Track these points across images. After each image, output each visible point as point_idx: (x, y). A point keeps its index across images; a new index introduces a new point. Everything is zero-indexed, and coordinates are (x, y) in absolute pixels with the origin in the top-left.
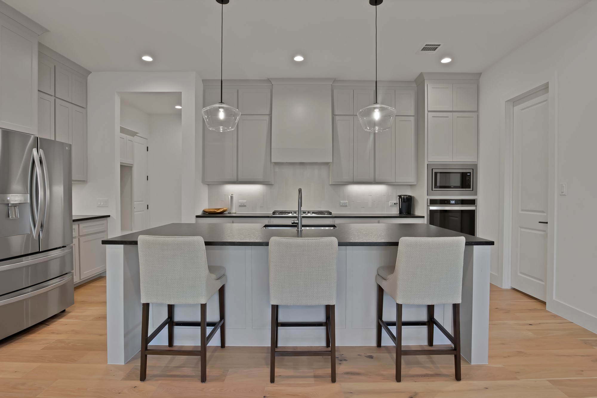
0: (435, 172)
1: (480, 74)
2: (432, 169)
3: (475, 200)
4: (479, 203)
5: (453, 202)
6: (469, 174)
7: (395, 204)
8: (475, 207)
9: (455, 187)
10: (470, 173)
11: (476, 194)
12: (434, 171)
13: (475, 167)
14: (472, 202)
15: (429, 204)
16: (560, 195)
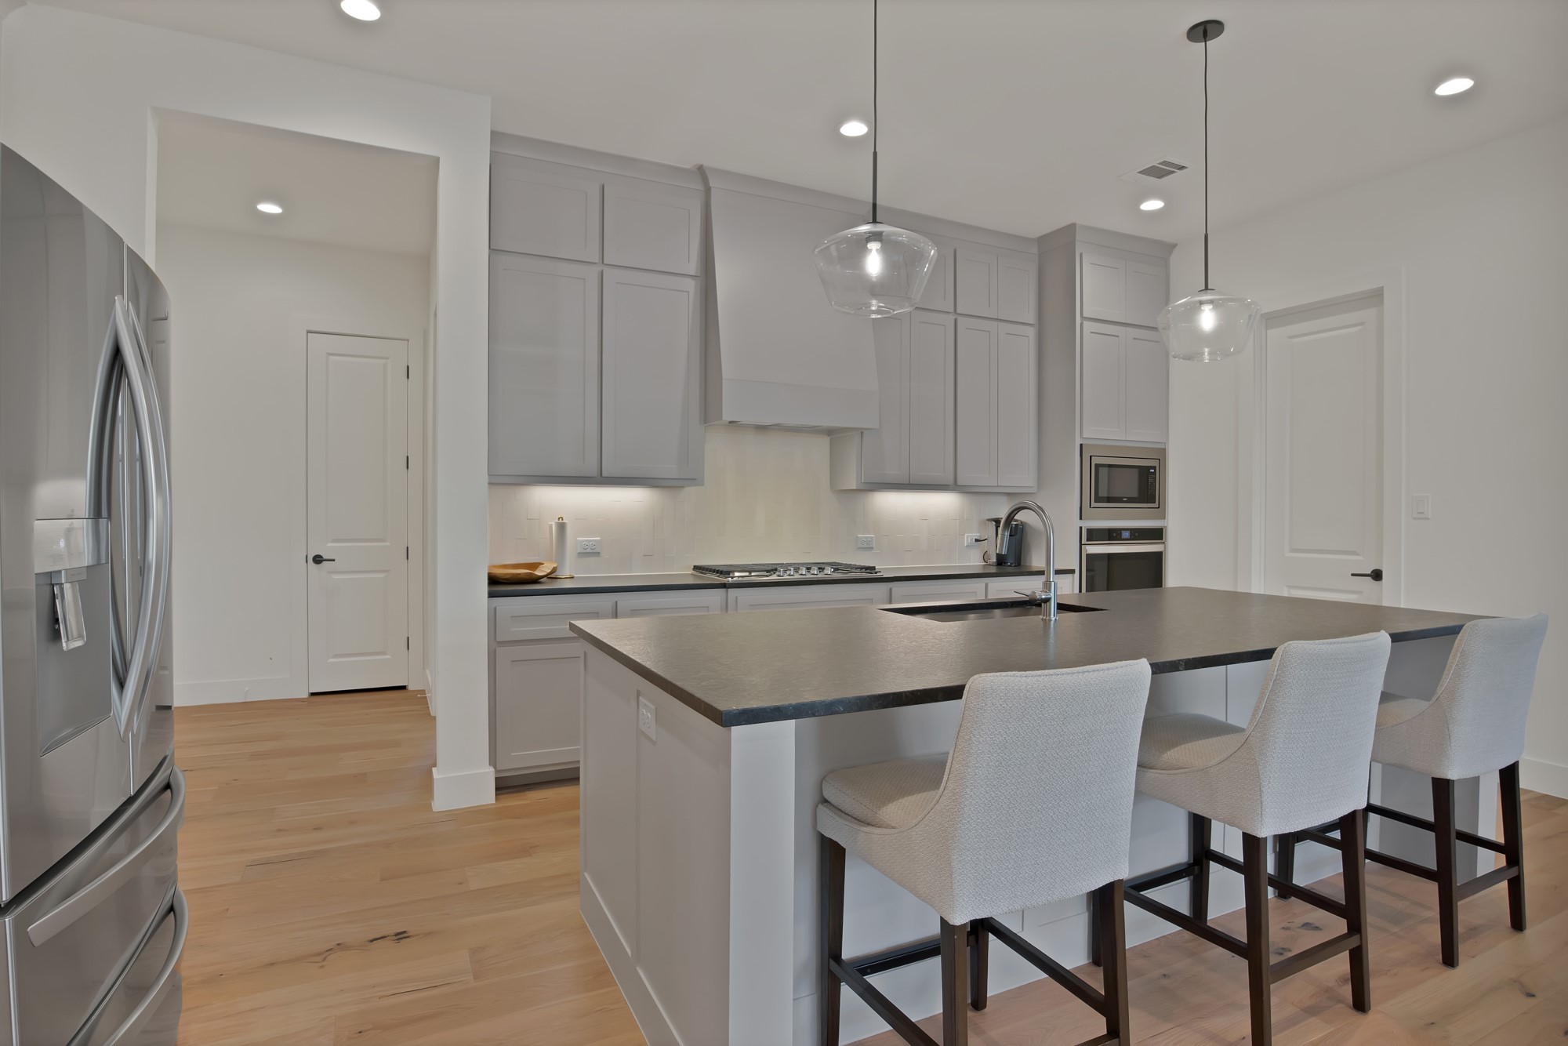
0: (1096, 465)
1: (1174, 246)
2: (1091, 457)
3: (1162, 529)
4: (1171, 535)
5: (1126, 535)
6: (1153, 471)
7: (977, 540)
8: (1162, 545)
9: (1131, 500)
10: (1154, 468)
11: (1163, 517)
12: (1095, 461)
13: (1161, 455)
14: (1157, 534)
15: (1084, 541)
16: (1414, 519)
